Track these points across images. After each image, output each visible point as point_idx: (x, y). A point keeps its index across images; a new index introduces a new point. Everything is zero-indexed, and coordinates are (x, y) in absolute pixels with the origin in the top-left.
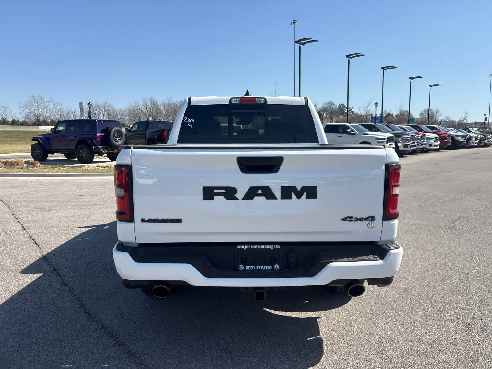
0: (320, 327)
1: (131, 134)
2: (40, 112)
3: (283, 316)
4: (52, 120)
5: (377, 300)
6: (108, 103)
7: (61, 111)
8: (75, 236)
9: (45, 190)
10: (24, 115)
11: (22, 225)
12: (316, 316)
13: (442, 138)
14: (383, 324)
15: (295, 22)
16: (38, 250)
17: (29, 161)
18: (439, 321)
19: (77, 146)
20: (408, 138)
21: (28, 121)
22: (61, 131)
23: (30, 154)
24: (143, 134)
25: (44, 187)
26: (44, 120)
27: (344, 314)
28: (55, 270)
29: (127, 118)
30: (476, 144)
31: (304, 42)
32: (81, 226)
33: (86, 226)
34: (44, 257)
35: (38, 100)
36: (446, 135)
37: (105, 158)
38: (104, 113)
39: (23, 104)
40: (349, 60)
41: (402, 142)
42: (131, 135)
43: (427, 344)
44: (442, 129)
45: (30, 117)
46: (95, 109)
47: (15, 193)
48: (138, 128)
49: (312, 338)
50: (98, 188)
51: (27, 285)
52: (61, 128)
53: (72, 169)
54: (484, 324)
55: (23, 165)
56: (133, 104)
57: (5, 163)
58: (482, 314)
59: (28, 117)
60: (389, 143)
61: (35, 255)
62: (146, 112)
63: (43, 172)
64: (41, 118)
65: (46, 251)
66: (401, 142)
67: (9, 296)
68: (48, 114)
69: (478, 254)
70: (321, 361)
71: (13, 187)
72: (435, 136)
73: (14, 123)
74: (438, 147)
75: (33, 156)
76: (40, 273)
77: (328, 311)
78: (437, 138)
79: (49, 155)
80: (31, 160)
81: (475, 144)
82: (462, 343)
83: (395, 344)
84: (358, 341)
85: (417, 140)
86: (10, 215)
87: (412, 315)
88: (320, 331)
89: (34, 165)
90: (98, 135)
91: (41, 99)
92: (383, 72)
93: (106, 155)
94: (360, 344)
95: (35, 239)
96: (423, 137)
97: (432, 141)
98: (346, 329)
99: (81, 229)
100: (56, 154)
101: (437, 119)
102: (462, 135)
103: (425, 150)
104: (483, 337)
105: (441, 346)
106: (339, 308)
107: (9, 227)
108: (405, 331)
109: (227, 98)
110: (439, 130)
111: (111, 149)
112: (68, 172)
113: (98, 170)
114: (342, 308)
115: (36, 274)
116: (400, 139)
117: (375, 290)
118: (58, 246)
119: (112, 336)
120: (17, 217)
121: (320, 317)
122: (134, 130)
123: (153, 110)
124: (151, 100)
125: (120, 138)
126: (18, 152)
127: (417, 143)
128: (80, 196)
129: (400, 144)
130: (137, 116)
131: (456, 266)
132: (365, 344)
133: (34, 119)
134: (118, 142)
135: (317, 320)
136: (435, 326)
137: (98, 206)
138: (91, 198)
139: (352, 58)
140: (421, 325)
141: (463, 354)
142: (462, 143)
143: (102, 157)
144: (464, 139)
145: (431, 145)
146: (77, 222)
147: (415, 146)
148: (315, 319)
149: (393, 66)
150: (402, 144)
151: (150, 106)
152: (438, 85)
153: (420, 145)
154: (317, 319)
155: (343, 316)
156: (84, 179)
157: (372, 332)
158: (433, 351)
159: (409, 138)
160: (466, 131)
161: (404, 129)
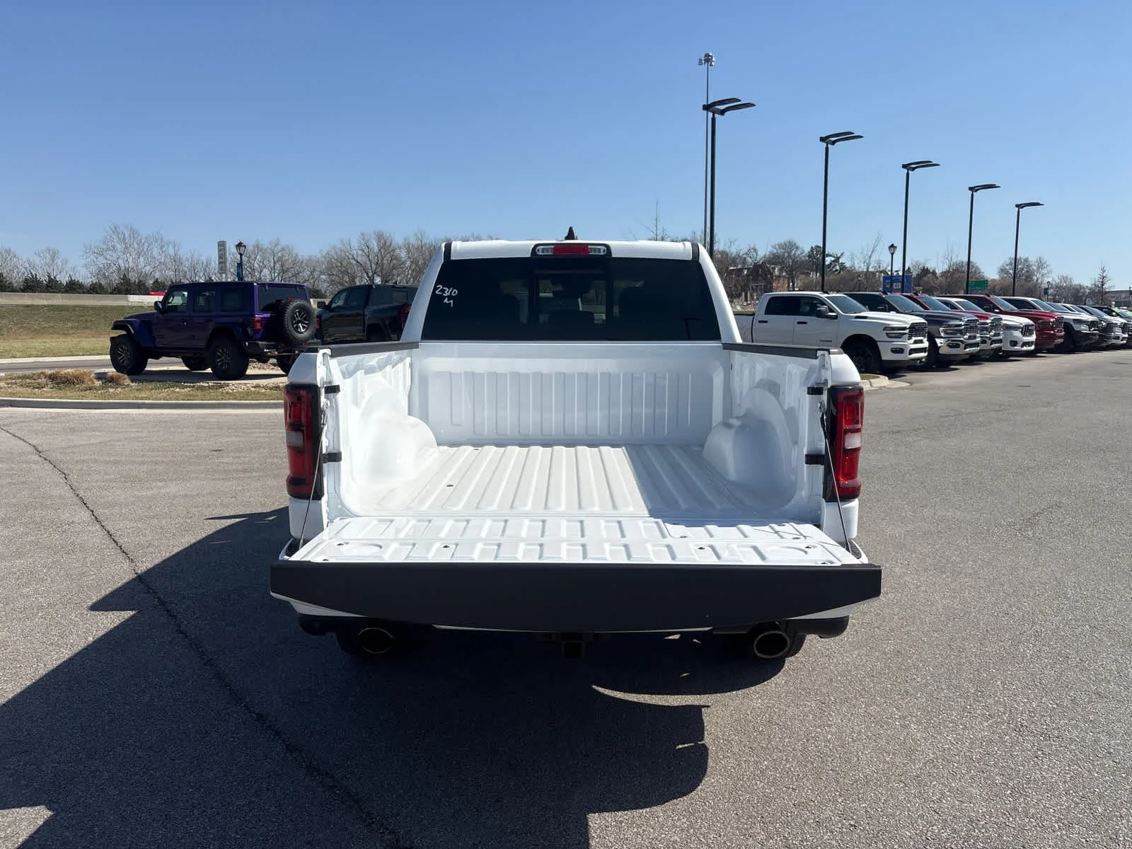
0: (705, 724)
1: (331, 314)
2: (131, 264)
3: (631, 702)
4: (156, 281)
5: (836, 673)
6: (283, 243)
7: (177, 260)
8: (204, 536)
9: (141, 437)
10: (94, 269)
11: (93, 511)
12: (702, 704)
13: (1042, 326)
14: (839, 721)
15: (708, 59)
16: (126, 565)
17: (105, 373)
18: (959, 717)
19: (210, 341)
20: (960, 325)
21: (103, 282)
22: (175, 307)
23: (108, 357)
24: (358, 315)
25: (138, 432)
26: (140, 281)
27: (760, 701)
28: (162, 603)
29: (323, 277)
30: (1125, 342)
31: (722, 107)
32: (216, 516)
33: (228, 515)
34: (140, 578)
35: (127, 236)
36: (1052, 320)
37: (272, 369)
38: (272, 265)
39: (93, 246)
40: (827, 149)
41: (946, 336)
42: (332, 317)
43: (924, 759)
44: (1044, 307)
45: (107, 274)
46: (253, 256)
47: (77, 442)
48: (346, 301)
49: (686, 745)
50: (254, 435)
51: (103, 633)
52: (177, 300)
53: (199, 393)
54: (1054, 725)
55: (94, 383)
56: (339, 245)
57: (52, 378)
58: (1055, 706)
59: (105, 274)
60: (914, 339)
61: (121, 574)
62: (366, 263)
63: (137, 398)
64: (133, 277)
65: (145, 565)
66: (942, 334)
67: (66, 654)
68: (148, 268)
69: (1073, 585)
70: (700, 787)
71: (73, 430)
72: (1024, 321)
73: (73, 287)
74: (1033, 348)
75: (115, 363)
76: (130, 610)
77: (729, 693)
78: (1030, 328)
79: (150, 360)
80: (111, 371)
81: (1122, 340)
82: (999, 760)
83: (856, 759)
84: (780, 752)
85: (981, 331)
86: (65, 491)
87: (904, 705)
88: (706, 733)
89: (117, 384)
90: (257, 317)
91: (133, 232)
92: (908, 175)
93: (273, 361)
94: (785, 758)
95: (121, 541)
96: (996, 324)
97: (1017, 334)
98: (761, 729)
99: (216, 520)
100: (164, 359)
101: (1039, 281)
102: (1090, 320)
103: (1001, 354)
104: (1047, 750)
105: (954, 765)
106: (753, 688)
107: (65, 516)
108: (883, 736)
109: (527, 245)
110: (1035, 308)
111: (286, 349)
112: (189, 398)
113: (256, 395)
114: (758, 687)
115: (123, 613)
116: (941, 329)
117: (835, 653)
118: (168, 555)
119: (277, 733)
120: (82, 494)
121: (710, 704)
122: (338, 306)
123: (383, 259)
124: (380, 237)
125: (306, 324)
126: (81, 354)
127: (981, 337)
128: (216, 451)
129: (942, 340)
130: (346, 272)
131: (1019, 609)
132: (795, 756)
133: (116, 279)
134: (302, 333)
135: (701, 711)
136: (947, 727)
137: (254, 473)
138: (240, 455)
139: (833, 143)
140: (919, 723)
141: (997, 781)
142: (1090, 339)
143: (265, 366)
144: (1094, 330)
145: (1014, 343)
146: (209, 506)
147: (976, 345)
148: (697, 710)
149: (931, 162)
150: (946, 340)
151: (376, 249)
152: (1038, 204)
153: (989, 342)
154: (703, 710)
155: (757, 703)
156: (226, 415)
157: (813, 735)
158: (935, 775)
159: (963, 327)
160: (1102, 310)
161: (953, 307)
